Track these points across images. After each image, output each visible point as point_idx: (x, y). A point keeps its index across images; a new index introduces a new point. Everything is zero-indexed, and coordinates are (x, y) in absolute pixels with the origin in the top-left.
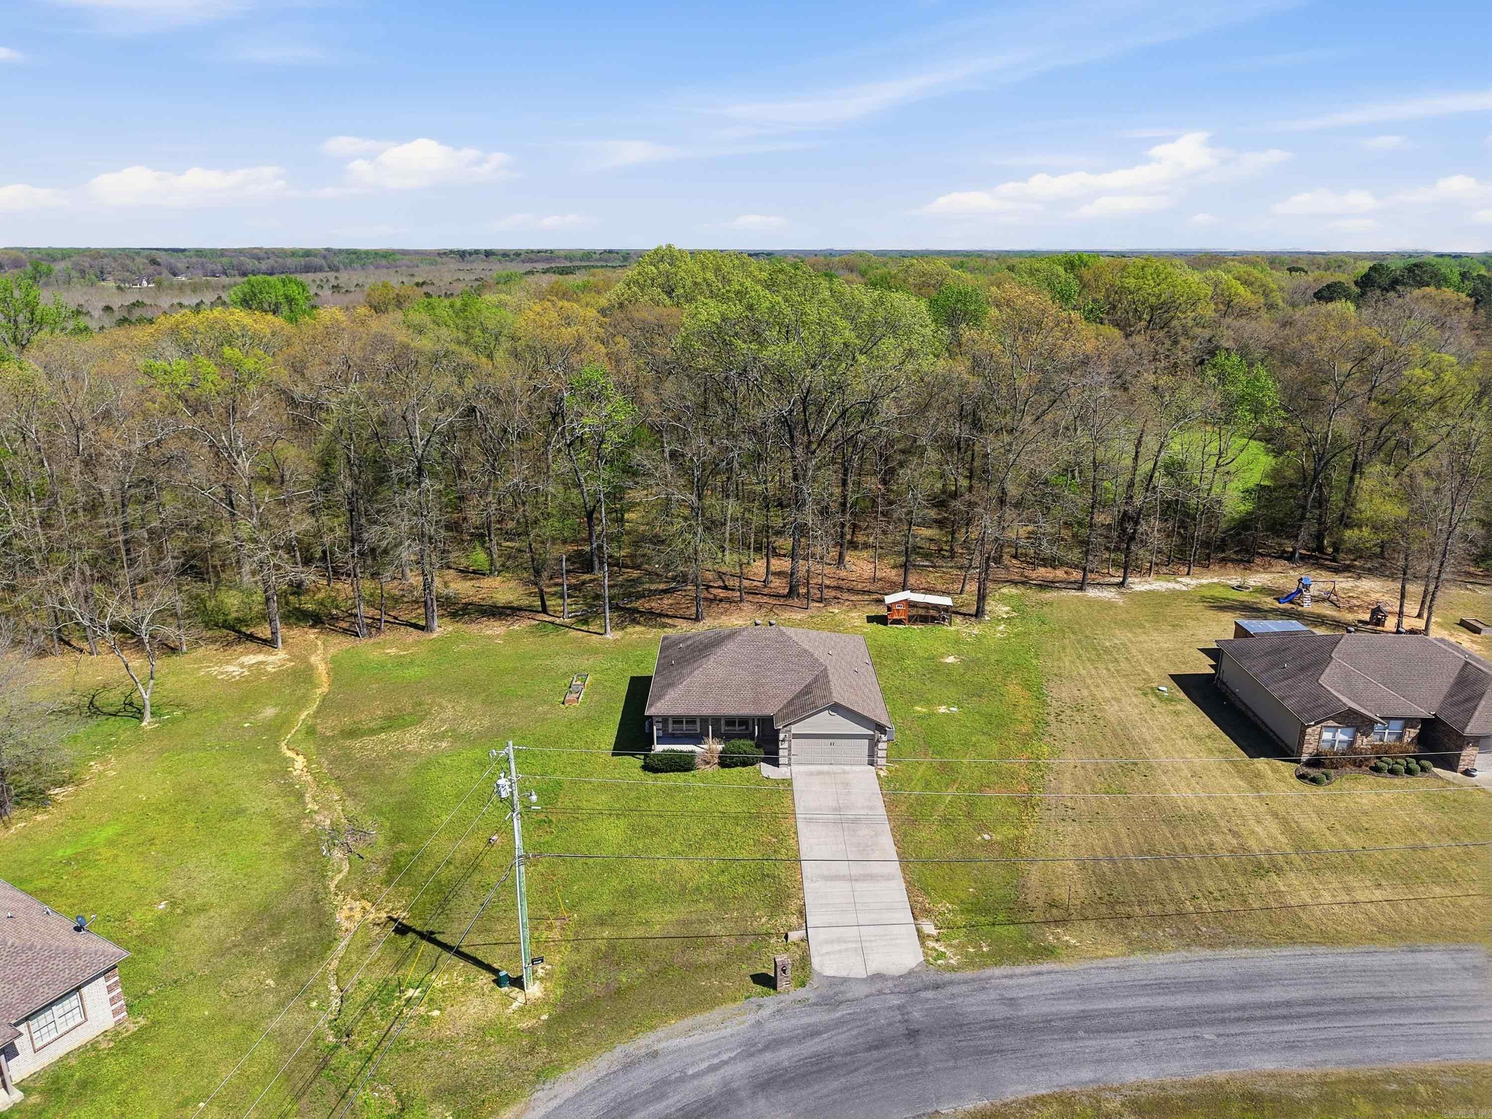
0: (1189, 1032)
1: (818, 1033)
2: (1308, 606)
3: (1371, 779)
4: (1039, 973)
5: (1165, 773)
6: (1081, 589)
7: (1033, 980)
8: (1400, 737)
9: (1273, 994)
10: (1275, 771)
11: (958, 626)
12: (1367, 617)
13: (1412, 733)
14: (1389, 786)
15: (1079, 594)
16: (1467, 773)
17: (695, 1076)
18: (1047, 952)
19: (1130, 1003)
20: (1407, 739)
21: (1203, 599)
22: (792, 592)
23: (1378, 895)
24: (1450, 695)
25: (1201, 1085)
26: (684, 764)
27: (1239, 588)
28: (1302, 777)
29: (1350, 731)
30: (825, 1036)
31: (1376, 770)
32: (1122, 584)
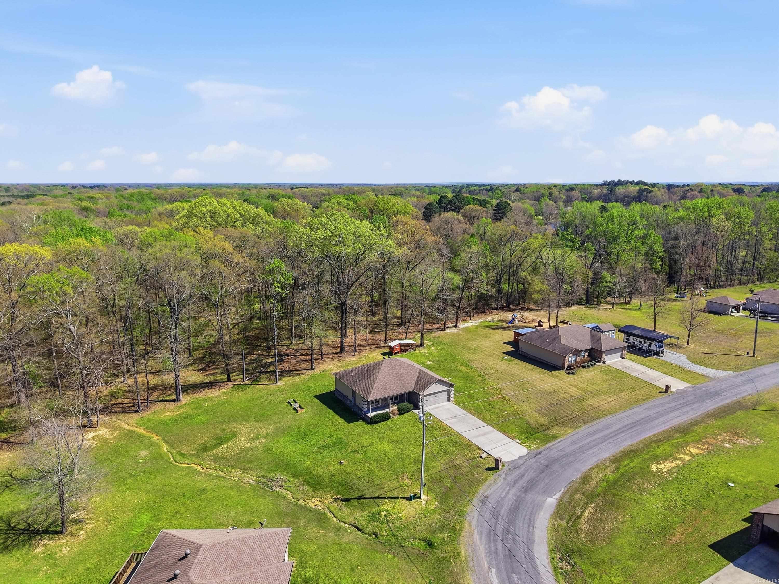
0: (607, 442)
1: (523, 475)
2: (517, 324)
3: (584, 370)
4: (559, 442)
5: (533, 382)
6: (444, 330)
7: (559, 444)
8: (584, 356)
9: (614, 428)
10: (560, 374)
11: (418, 351)
12: (537, 324)
13: (587, 354)
14: (591, 371)
15: (445, 332)
16: (604, 363)
17: (505, 497)
18: (554, 437)
19: (588, 440)
20: (586, 356)
21: (485, 327)
22: (342, 350)
23: (612, 399)
24: (592, 341)
25: (620, 453)
26: (386, 417)
27: (493, 321)
28: (569, 373)
29: (575, 356)
30: (526, 475)
31: (584, 367)
32: (456, 326)
